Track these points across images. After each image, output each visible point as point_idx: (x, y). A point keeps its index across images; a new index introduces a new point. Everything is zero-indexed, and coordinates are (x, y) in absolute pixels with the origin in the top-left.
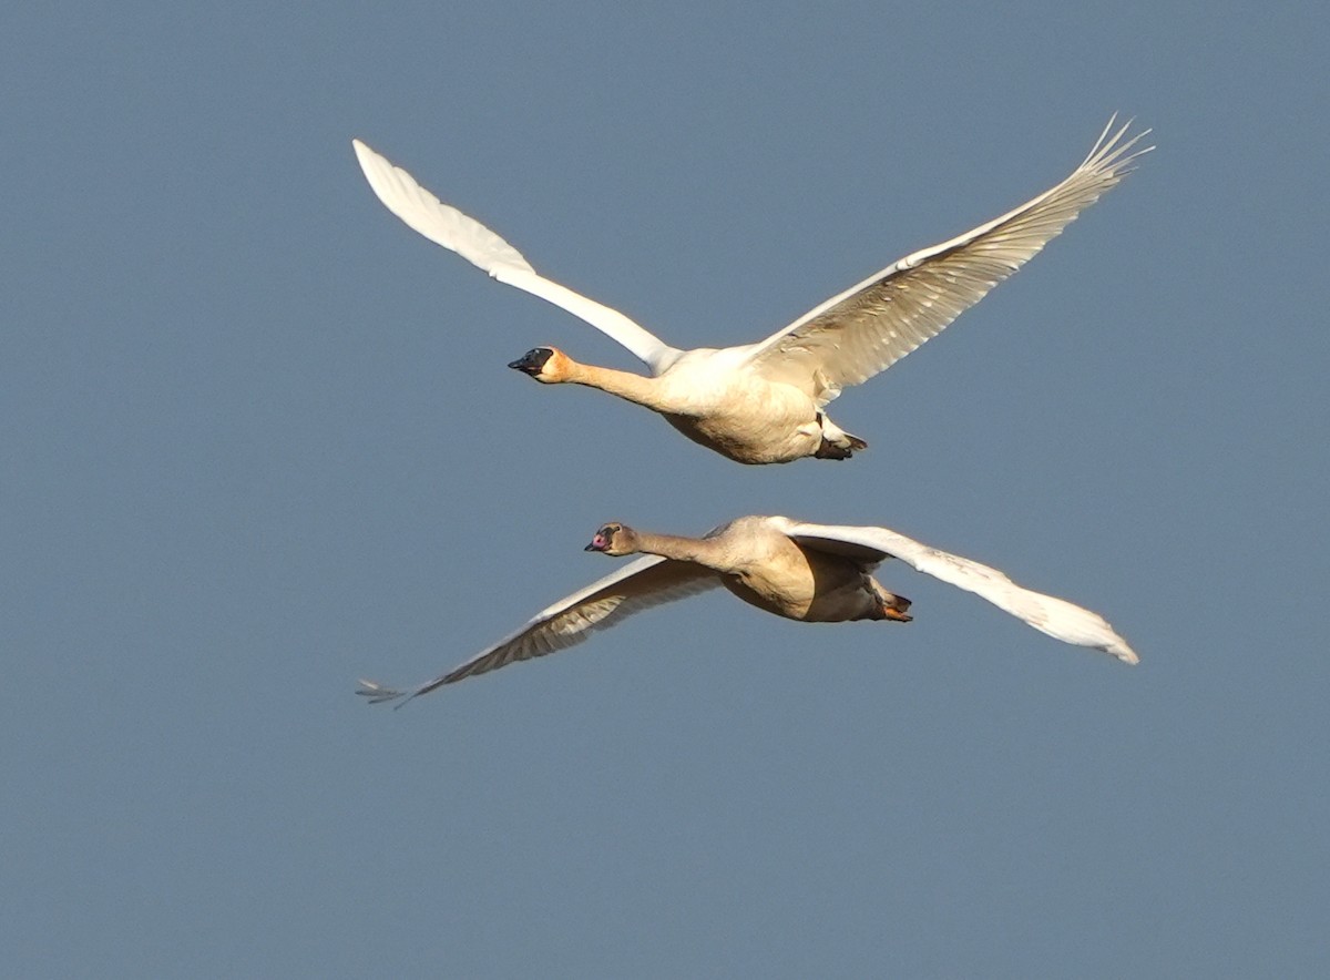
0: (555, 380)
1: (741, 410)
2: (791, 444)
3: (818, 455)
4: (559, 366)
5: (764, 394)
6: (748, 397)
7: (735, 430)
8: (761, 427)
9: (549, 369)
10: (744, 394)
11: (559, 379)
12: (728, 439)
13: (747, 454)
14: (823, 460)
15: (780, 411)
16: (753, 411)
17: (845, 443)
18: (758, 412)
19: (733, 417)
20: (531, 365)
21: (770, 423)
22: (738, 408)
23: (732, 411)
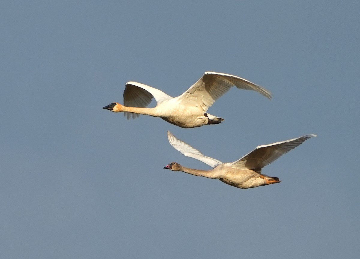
0: (117, 111)
1: (178, 114)
2: (197, 122)
3: (208, 124)
4: (118, 107)
5: (184, 110)
6: (179, 111)
7: (178, 120)
8: (185, 118)
9: (115, 108)
10: (178, 110)
11: (119, 111)
12: (177, 122)
13: (184, 126)
14: (211, 125)
15: (190, 113)
16: (181, 114)
17: (217, 120)
18: (183, 115)
19: (176, 116)
20: (109, 108)
21: (188, 117)
22: (177, 114)
23: (175, 115)
